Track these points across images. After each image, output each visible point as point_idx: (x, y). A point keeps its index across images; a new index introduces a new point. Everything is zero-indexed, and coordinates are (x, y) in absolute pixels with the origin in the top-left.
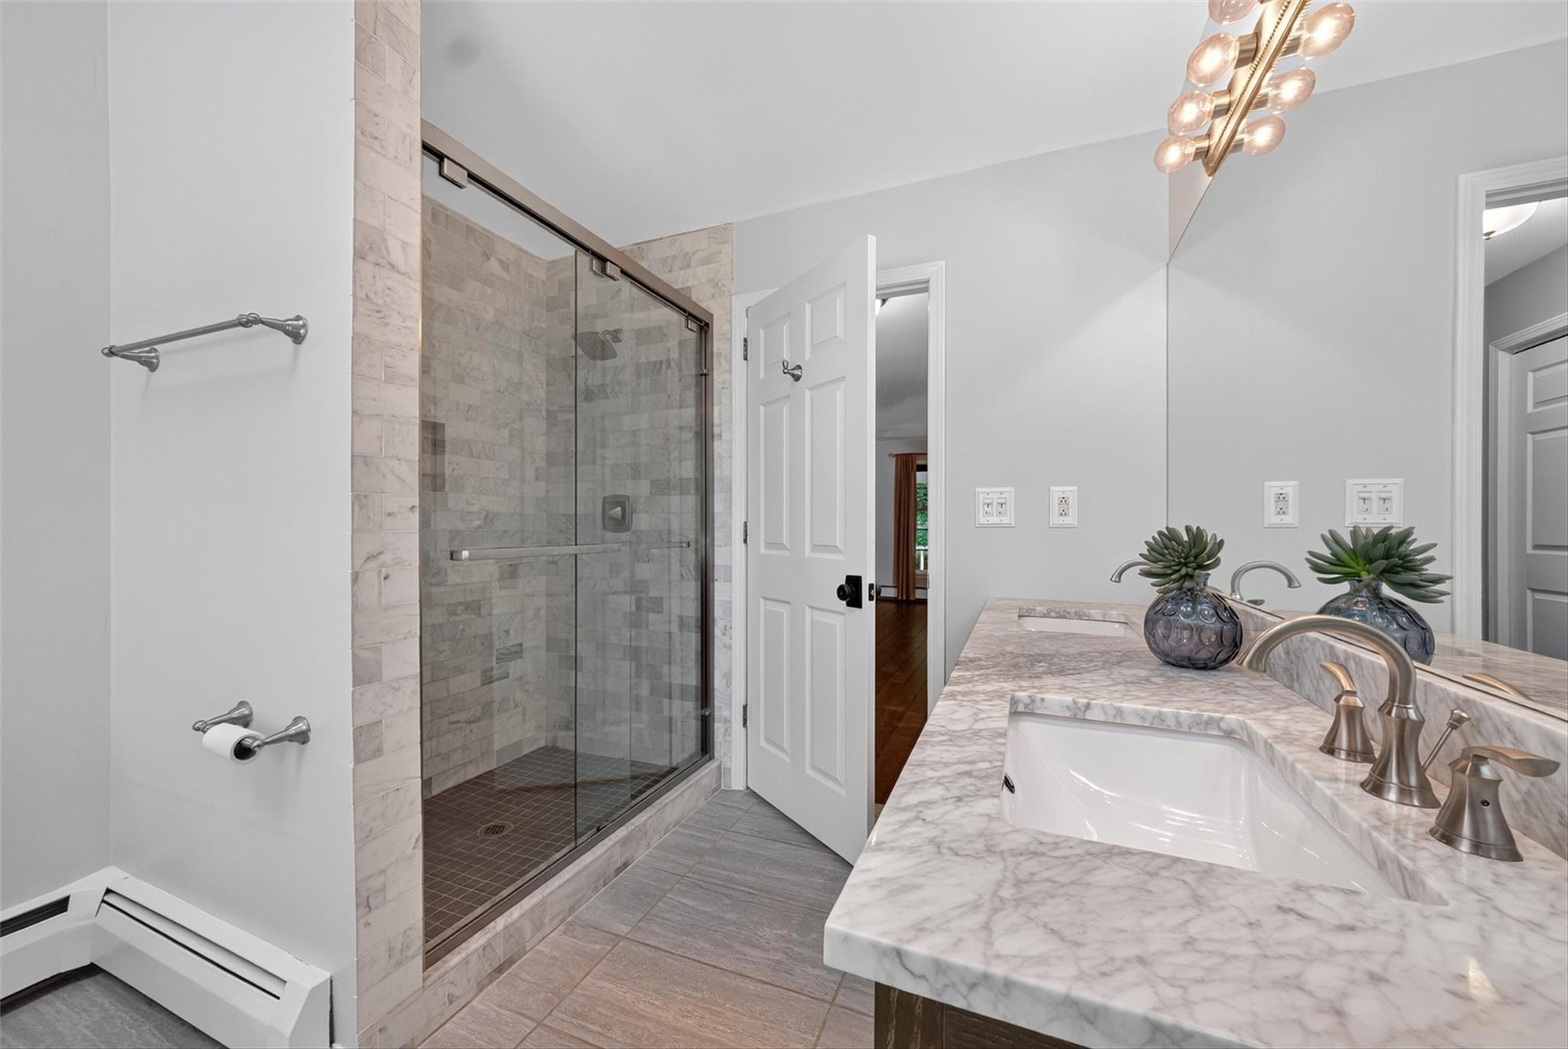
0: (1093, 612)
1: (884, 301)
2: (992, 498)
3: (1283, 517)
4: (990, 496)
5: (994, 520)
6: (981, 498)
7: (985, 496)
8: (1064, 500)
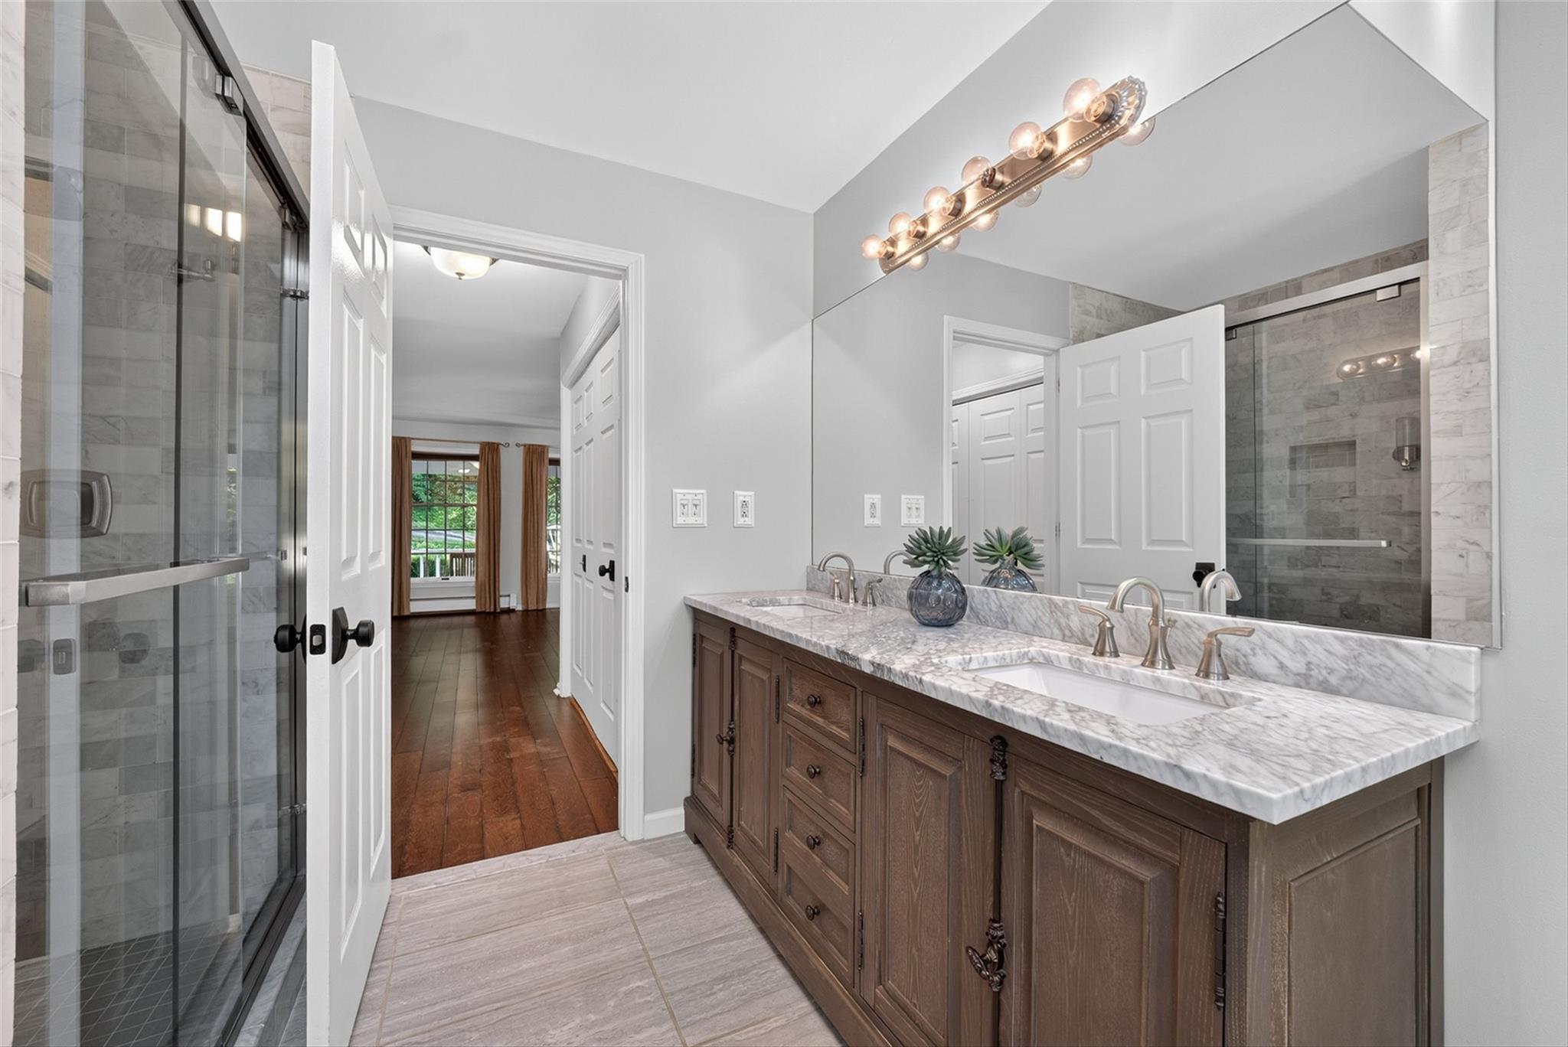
0: (782, 598)
1: (494, 261)
2: (688, 500)
3: (874, 519)
4: (687, 497)
5: (691, 520)
6: (678, 499)
7: (682, 497)
8: (745, 503)
